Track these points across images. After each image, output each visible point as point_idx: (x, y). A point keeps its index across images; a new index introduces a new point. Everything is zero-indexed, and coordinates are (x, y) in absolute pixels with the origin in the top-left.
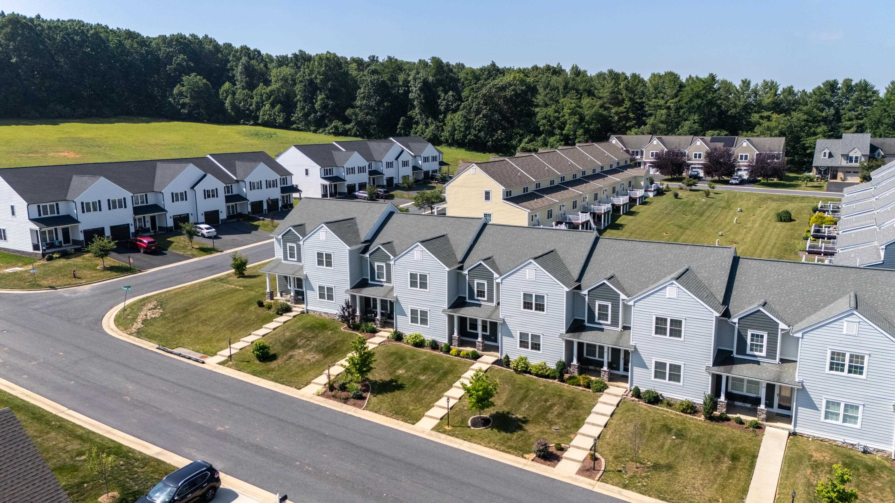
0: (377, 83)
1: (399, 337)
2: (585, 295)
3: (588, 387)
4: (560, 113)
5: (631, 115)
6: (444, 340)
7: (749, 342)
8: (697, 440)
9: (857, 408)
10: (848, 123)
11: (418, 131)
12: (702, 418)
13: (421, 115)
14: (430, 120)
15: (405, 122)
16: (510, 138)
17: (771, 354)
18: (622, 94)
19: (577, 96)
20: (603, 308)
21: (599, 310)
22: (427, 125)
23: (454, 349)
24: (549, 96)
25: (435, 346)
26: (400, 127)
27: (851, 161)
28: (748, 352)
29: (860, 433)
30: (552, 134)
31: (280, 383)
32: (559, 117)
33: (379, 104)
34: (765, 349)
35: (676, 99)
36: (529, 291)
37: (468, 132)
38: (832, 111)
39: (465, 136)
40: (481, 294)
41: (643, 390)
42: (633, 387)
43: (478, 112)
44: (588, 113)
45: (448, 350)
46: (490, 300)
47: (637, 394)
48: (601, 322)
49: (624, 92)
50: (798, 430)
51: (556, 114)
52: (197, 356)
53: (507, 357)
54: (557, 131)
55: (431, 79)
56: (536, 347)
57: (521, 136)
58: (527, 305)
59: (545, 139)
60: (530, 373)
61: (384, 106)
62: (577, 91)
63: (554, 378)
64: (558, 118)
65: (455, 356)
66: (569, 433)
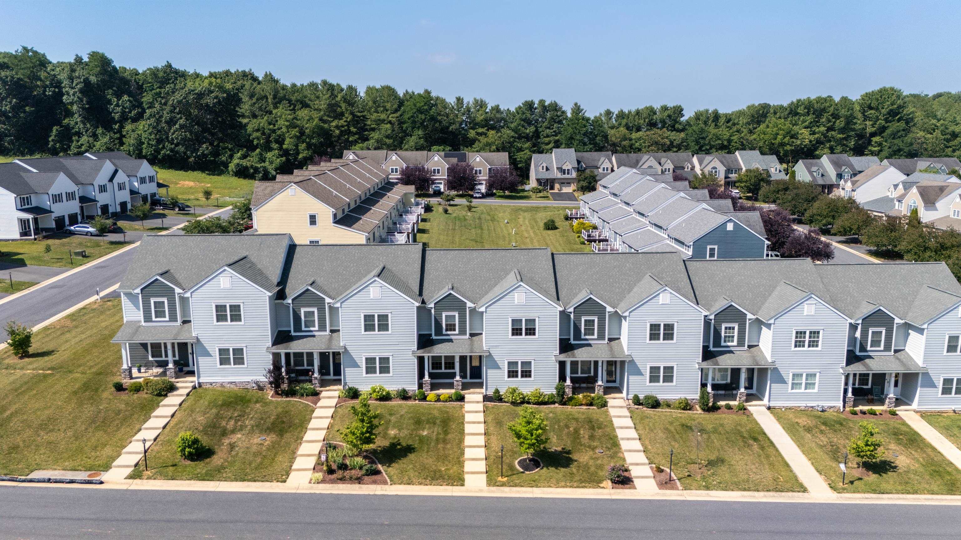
0: (11, 81)
1: (354, 394)
2: (571, 313)
3: (591, 404)
4: (274, 125)
5: (353, 129)
6: (412, 387)
7: (723, 335)
8: (715, 431)
9: (815, 375)
10: (547, 140)
11: (82, 145)
12: (700, 411)
13: (84, 124)
14: (100, 131)
15: (59, 134)
16: (216, 154)
17: (741, 343)
18: (341, 107)
19: (290, 106)
20: (589, 323)
21: (585, 325)
22: (95, 136)
23: (432, 395)
24: (256, 105)
25: (404, 396)
26: (53, 140)
27: (564, 174)
28: (723, 344)
29: (817, 397)
30: (270, 149)
31: (249, 480)
32: (275, 130)
33: (16, 109)
34: (736, 339)
35: (399, 114)
36: (517, 316)
37: (161, 146)
38: (532, 129)
39: (158, 151)
40: (451, 327)
41: (641, 397)
42: (631, 396)
43: (171, 122)
44: (309, 127)
45: (424, 398)
46: (463, 332)
47: (637, 401)
48: (587, 337)
49: (343, 105)
50: (772, 404)
51: (271, 126)
52: (82, 475)
53: (497, 391)
54: (274, 146)
55: (93, 79)
56: (527, 374)
57: (230, 150)
58: (516, 331)
59: (261, 154)
60: (529, 403)
61: (25, 112)
62: (290, 101)
63: (554, 403)
64: (274, 131)
65: (435, 401)
66: (616, 453)
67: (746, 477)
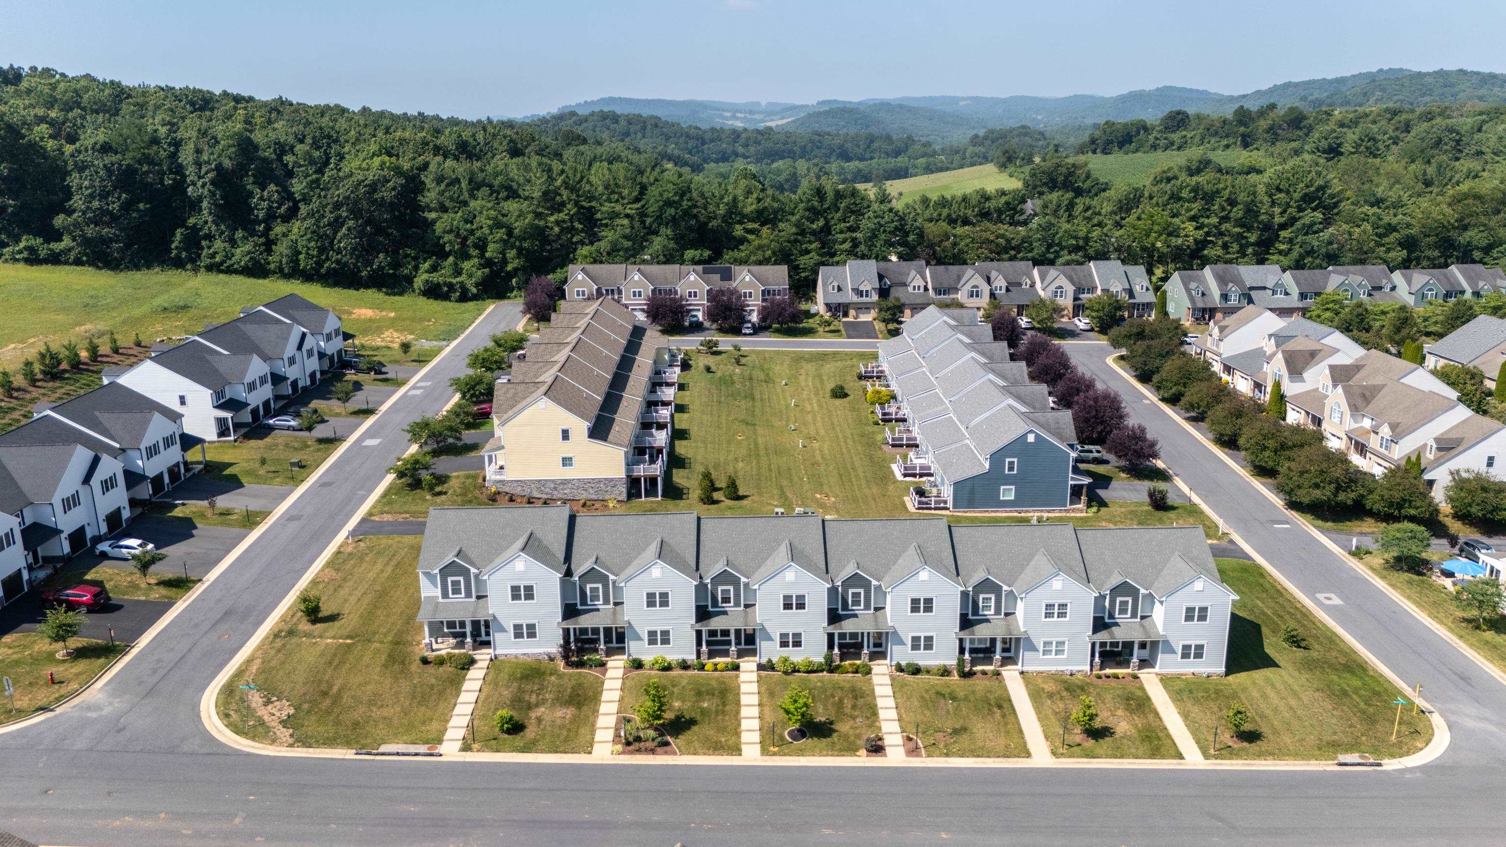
0: (119, 170)
1: (638, 665)
2: (839, 587)
3: (857, 672)
4: (472, 223)
5: (577, 225)
6: (691, 657)
7: (981, 604)
8: (966, 699)
9: (1064, 643)
10: (841, 237)
11: (216, 253)
12: (956, 677)
13: (217, 225)
14: (239, 234)
15: (186, 239)
16: (396, 265)
17: (998, 611)
18: (560, 195)
19: (491, 194)
20: (856, 595)
21: (852, 597)
22: (233, 242)
23: (709, 666)
24: (447, 194)
25: (684, 666)
26: (177, 248)
27: (862, 296)
28: (981, 613)
29: (1066, 662)
30: (468, 257)
31: (561, 752)
32: (473, 230)
33: (127, 207)
34: (993, 608)
35: (638, 205)
36: (788, 592)
37: (323, 257)
38: (821, 223)
39: (319, 264)
40: (726, 600)
41: (903, 664)
42: (894, 663)
43: (337, 224)
44: (519, 226)
45: (702, 667)
46: (737, 604)
47: (900, 668)
48: (854, 608)
49: (565, 193)
50: (1025, 669)
51: (469, 226)
52: (423, 749)
53: (770, 661)
54: (474, 252)
55: (227, 163)
56: (797, 644)
57: (415, 258)
58: (787, 606)
59: (456, 264)
60: (799, 671)
61: (138, 210)
62: (490, 186)
63: (822, 671)
64: (472, 232)
65: (713, 671)
66: (874, 722)
67: (981, 744)
